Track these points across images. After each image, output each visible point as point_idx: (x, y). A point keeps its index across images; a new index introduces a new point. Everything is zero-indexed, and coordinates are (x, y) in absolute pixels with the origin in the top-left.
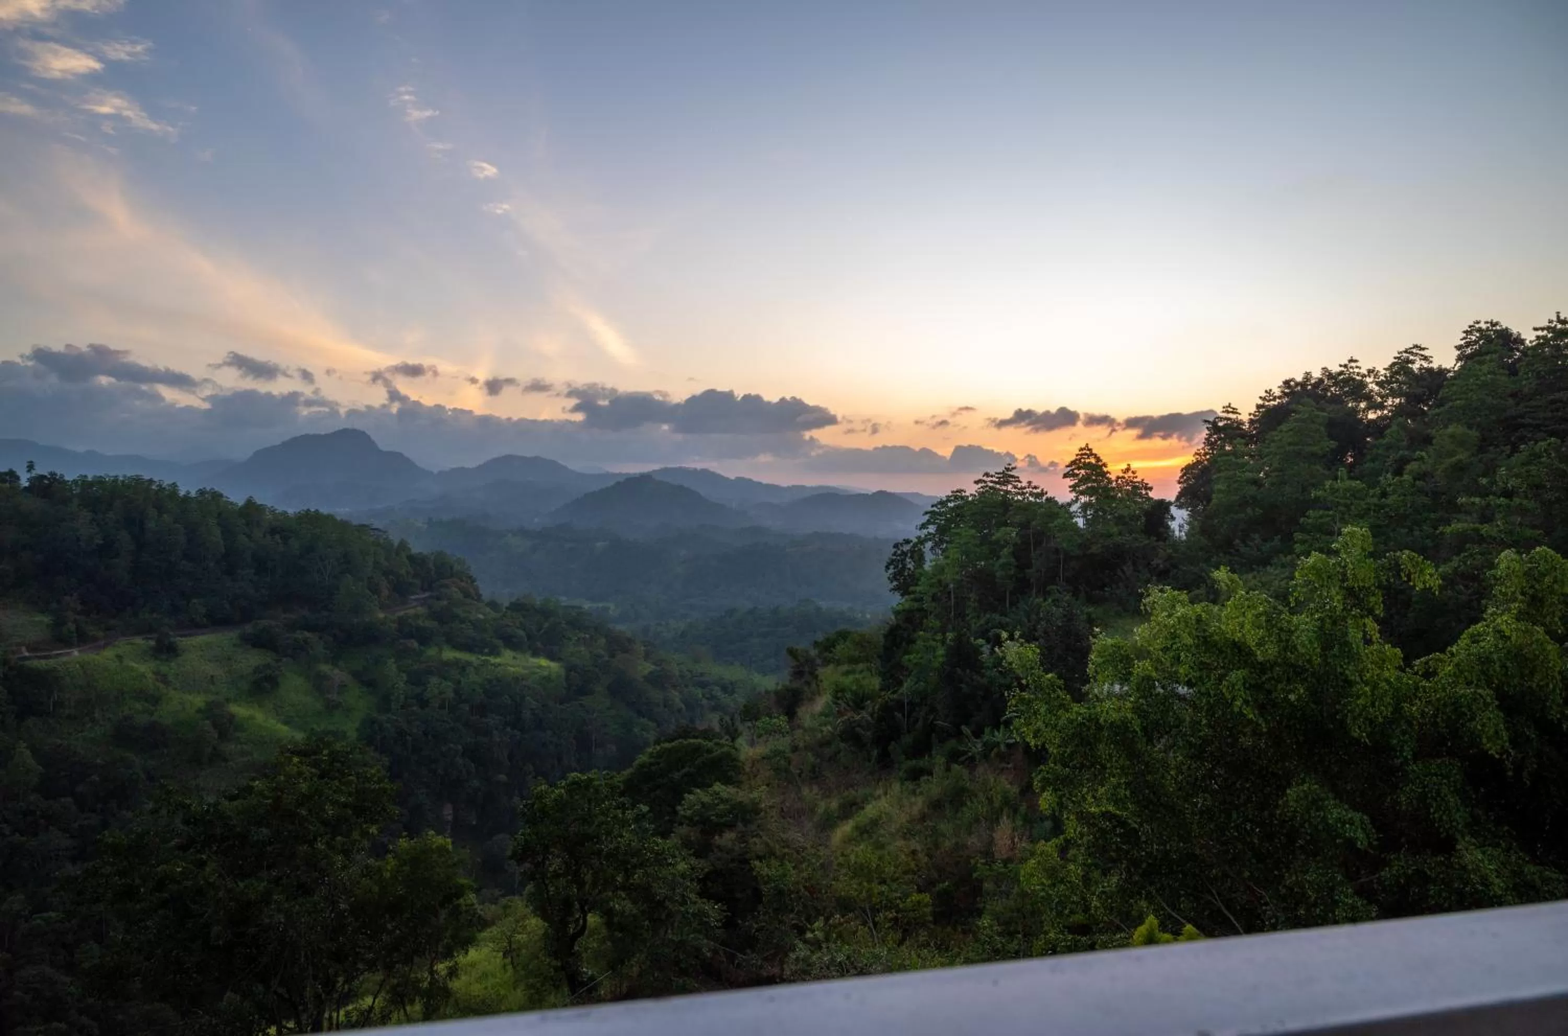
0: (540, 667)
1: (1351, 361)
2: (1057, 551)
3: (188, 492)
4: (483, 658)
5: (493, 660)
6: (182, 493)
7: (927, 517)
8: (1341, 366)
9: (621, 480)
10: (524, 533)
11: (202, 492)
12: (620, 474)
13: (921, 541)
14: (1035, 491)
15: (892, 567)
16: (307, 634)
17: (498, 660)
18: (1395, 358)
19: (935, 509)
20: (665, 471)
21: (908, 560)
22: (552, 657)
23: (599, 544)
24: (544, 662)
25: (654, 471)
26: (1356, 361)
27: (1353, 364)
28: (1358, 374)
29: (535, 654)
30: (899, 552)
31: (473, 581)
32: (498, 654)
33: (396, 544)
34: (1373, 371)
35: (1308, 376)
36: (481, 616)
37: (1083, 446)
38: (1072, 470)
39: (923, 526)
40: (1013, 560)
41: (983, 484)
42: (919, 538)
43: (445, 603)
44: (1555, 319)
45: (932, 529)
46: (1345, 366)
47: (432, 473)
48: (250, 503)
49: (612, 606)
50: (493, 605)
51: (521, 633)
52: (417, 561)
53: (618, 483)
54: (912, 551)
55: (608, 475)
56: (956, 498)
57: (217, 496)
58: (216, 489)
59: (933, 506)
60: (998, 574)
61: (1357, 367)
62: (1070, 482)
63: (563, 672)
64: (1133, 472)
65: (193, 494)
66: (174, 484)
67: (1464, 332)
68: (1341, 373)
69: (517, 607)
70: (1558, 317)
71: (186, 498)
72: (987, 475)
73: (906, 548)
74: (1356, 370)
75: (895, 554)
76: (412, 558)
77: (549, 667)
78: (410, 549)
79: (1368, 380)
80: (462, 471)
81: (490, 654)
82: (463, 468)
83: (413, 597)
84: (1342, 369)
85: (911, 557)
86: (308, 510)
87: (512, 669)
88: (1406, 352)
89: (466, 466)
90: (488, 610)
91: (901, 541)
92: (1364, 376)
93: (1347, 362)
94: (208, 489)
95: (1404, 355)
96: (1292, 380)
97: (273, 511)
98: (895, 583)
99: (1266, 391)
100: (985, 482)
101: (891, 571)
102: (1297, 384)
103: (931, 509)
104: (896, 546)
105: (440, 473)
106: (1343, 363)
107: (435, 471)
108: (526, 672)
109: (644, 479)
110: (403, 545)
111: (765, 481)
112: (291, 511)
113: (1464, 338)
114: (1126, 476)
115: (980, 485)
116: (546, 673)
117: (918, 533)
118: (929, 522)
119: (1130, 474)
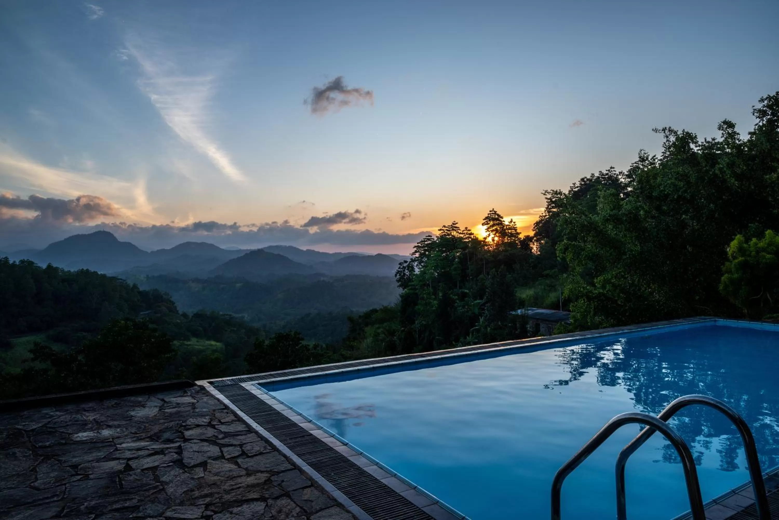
0: (211, 345)
1: (611, 168)
2: (482, 260)
3: (14, 262)
4: (181, 342)
5: (186, 343)
6: (11, 262)
7: (415, 249)
8: (607, 171)
9: (248, 252)
10: (197, 280)
11: (22, 262)
12: (247, 250)
13: (413, 261)
14: (469, 232)
15: (398, 275)
16: (84, 334)
17: (189, 343)
18: (631, 166)
19: (420, 245)
20: (270, 247)
21: (406, 271)
22: (217, 341)
23: (238, 285)
24: (213, 343)
25: (265, 248)
26: (613, 168)
27: (612, 170)
28: (615, 174)
29: (209, 339)
30: (402, 267)
31: (174, 303)
32: (189, 340)
33: (131, 286)
34: (622, 173)
35: (593, 175)
36: (179, 321)
37: (491, 210)
38: (487, 222)
39: (414, 253)
40: (460, 266)
41: (443, 231)
42: (412, 259)
43: (159, 315)
44: (704, 141)
45: (417, 255)
46: (609, 170)
47: (146, 252)
48: (50, 266)
49: (246, 316)
50: (185, 315)
51: (201, 329)
52: (144, 294)
53: (246, 254)
54: (408, 266)
55: (240, 251)
56: (429, 239)
57: (31, 263)
58: (30, 260)
59: (418, 243)
60: (453, 273)
61: (614, 171)
62: (486, 227)
63: (224, 347)
64: (514, 223)
65: (17, 263)
66: (6, 257)
67: (663, 153)
68: (607, 174)
69: (197, 316)
70: (706, 140)
71: (14, 265)
72: (444, 226)
73: (405, 265)
74: (614, 172)
75: (399, 268)
76: (140, 293)
77: (216, 345)
78: (139, 289)
79: (620, 177)
80: (163, 251)
81: (184, 340)
82: (164, 249)
83: (142, 313)
84: (607, 172)
85: (408, 269)
86: (83, 269)
87: (197, 347)
88: (635, 163)
89: (166, 248)
90: (182, 318)
91: (403, 261)
92: (617, 175)
93: (609, 169)
94: (26, 260)
95: (635, 165)
96: (586, 177)
97: (63, 271)
98: (400, 283)
99: (573, 184)
100: (444, 230)
101: (398, 277)
102: (588, 180)
103: (417, 245)
104: (400, 264)
105: (152, 252)
106: (608, 169)
107: (149, 251)
108: (204, 348)
109: (260, 252)
110: (135, 286)
111: (321, 251)
112: (72, 270)
113: (662, 156)
114: (511, 224)
115: (441, 231)
116: (215, 348)
117: (411, 257)
118: (416, 252)
119: (513, 223)
